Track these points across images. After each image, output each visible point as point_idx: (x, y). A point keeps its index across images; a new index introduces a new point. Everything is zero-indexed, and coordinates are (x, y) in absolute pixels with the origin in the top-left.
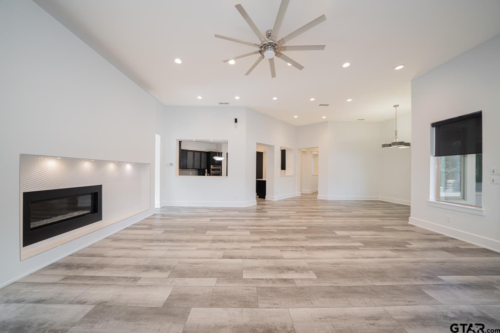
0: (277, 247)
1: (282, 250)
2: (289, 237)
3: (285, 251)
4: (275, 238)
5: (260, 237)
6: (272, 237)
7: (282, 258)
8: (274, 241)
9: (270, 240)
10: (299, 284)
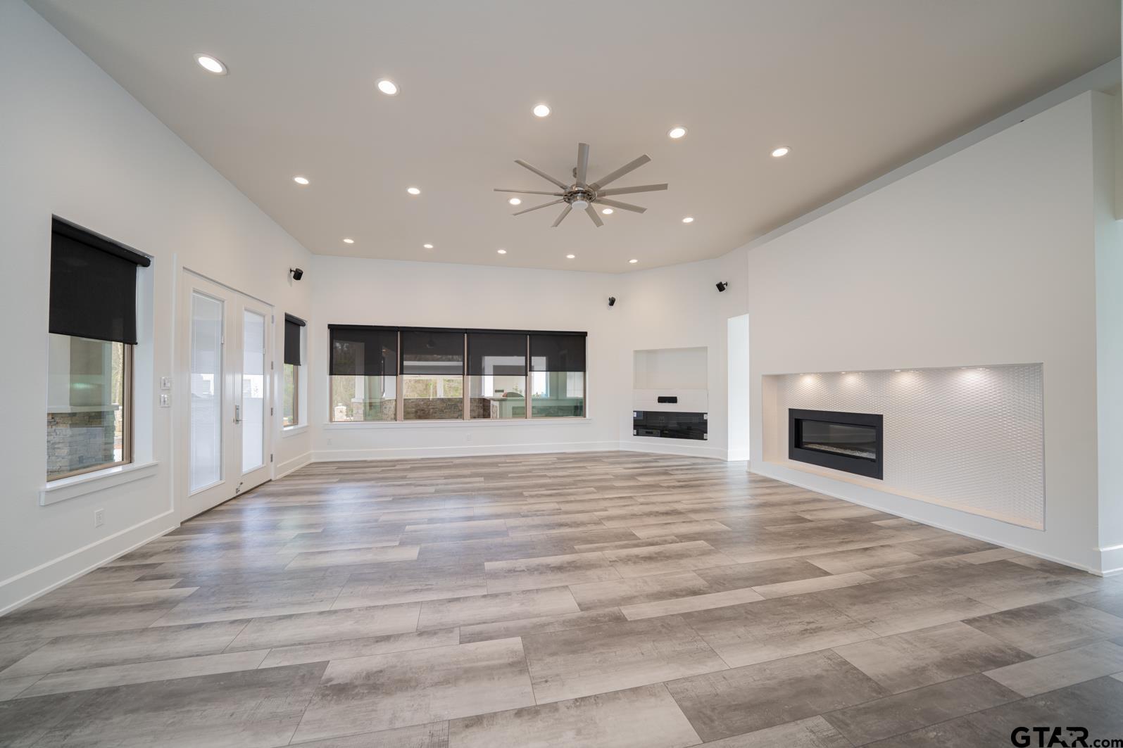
0: (567, 513)
1: (558, 509)
2: (545, 532)
3: (554, 510)
4: (574, 527)
5: (605, 527)
6: (580, 529)
7: (558, 503)
8: (575, 523)
9: (582, 524)
10: (544, 489)
